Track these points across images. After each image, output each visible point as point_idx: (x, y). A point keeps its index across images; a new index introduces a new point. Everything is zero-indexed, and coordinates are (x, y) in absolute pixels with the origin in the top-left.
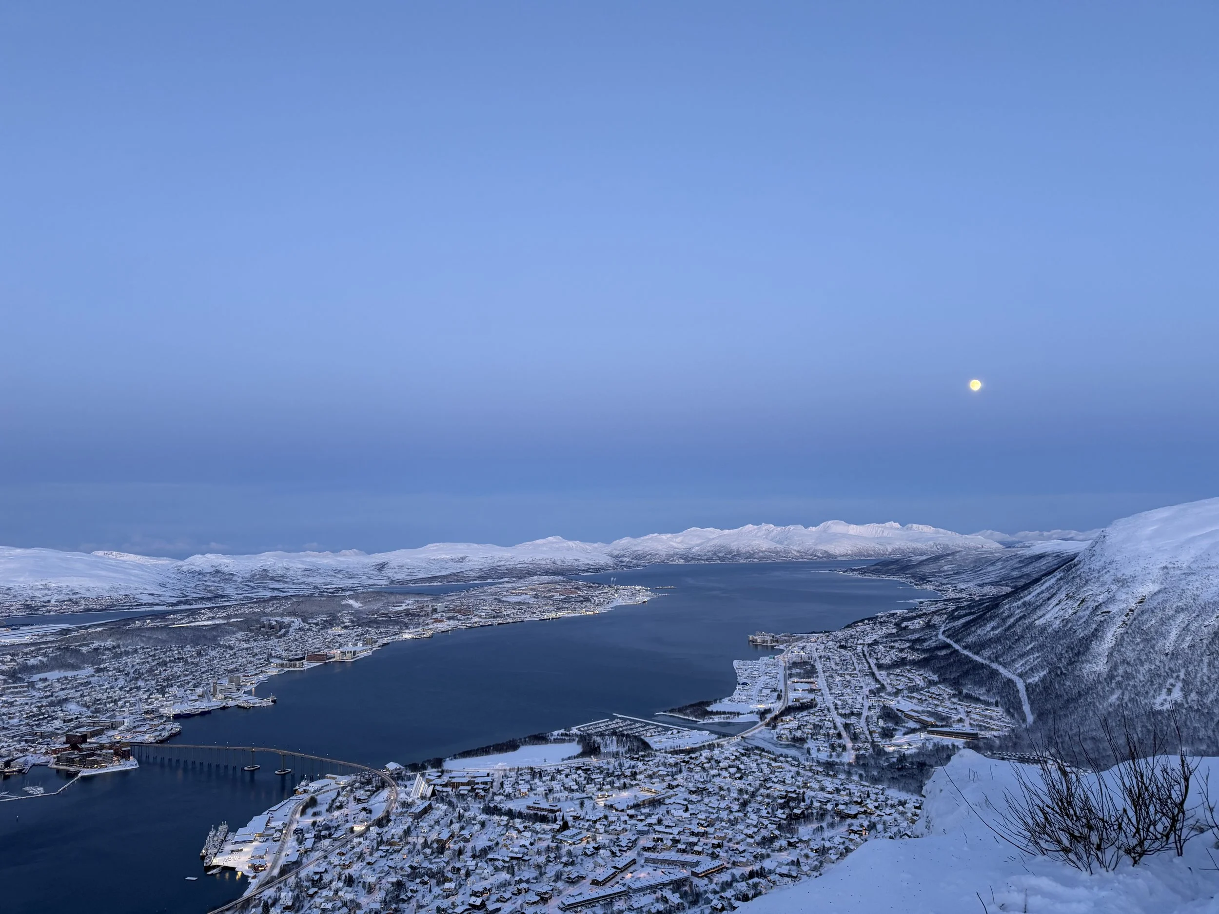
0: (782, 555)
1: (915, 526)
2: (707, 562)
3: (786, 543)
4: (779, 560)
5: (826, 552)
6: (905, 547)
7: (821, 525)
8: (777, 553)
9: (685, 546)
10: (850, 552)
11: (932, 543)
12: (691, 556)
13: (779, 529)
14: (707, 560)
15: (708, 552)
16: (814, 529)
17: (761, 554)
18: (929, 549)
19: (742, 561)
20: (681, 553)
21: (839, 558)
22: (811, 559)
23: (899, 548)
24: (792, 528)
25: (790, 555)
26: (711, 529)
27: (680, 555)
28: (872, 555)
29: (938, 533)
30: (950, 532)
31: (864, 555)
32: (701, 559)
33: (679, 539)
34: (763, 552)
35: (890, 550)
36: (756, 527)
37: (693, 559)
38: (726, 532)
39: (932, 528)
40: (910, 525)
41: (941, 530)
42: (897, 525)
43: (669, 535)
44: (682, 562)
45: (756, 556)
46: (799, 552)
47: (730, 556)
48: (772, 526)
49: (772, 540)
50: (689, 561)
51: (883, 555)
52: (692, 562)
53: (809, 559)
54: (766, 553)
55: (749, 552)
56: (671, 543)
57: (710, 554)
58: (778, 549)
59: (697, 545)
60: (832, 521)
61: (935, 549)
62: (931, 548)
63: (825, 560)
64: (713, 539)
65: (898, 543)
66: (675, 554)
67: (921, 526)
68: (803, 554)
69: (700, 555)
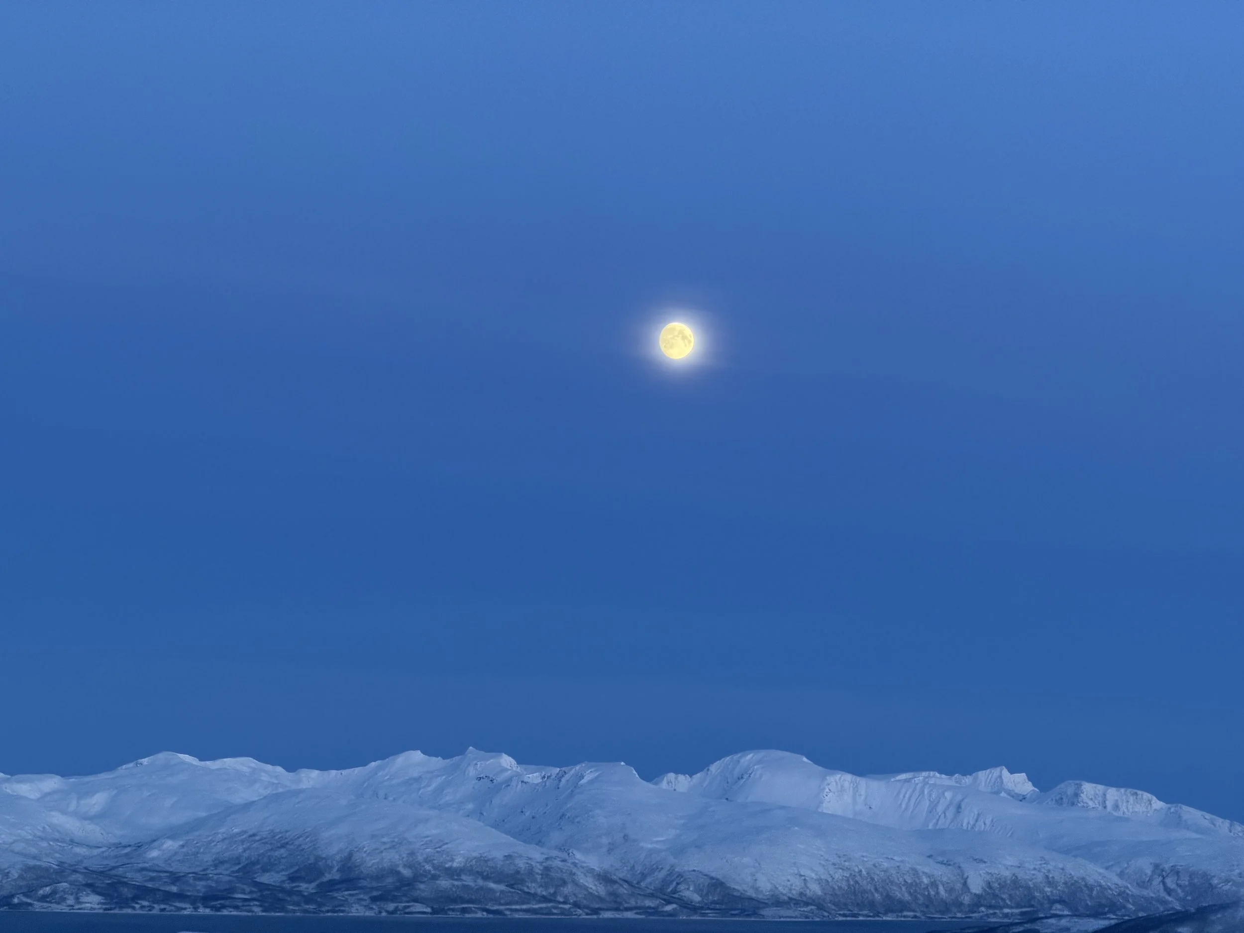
0: (533, 887)
1: (1089, 789)
2: (203, 911)
3: (556, 837)
4: (518, 912)
5: (717, 884)
6: (1040, 877)
7: (714, 768)
8: (514, 879)
9: (115, 833)
10: (815, 889)
11: (1145, 865)
12: (138, 879)
13: (534, 777)
14: (206, 899)
15: (218, 863)
16: (680, 783)
17: (444, 883)
18: (1133, 890)
19: (357, 911)
20: (95, 865)
21: (769, 914)
22: (655, 911)
23: (1016, 882)
24: (588, 777)
25: (567, 890)
26: (244, 764)
27: (89, 872)
28: (903, 906)
29: (1178, 822)
30: (1223, 825)
31: (872, 905)
32: (180, 896)
33: (98, 801)
34: (453, 873)
35: (976, 886)
36: (437, 762)
37: (142, 892)
38: (311, 778)
39: (1158, 804)
40: (1068, 788)
41: (1191, 814)
42: (1020, 783)
43: (51, 783)
44: (92, 902)
45: (423, 890)
46: (605, 878)
47: (307, 888)
48: (507, 761)
49: (496, 825)
50: (124, 902)
51: (946, 907)
52: (139, 909)
53: (646, 910)
54: (468, 880)
55: (394, 872)
56: (57, 818)
57: (224, 875)
58: (521, 864)
59: (173, 833)
60: (762, 754)
61: (1155, 890)
62: (1142, 885)
63: (712, 916)
64: (247, 806)
65: (1010, 861)
66: (62, 871)
67: (1113, 794)
68: (624, 890)
69: (175, 878)
